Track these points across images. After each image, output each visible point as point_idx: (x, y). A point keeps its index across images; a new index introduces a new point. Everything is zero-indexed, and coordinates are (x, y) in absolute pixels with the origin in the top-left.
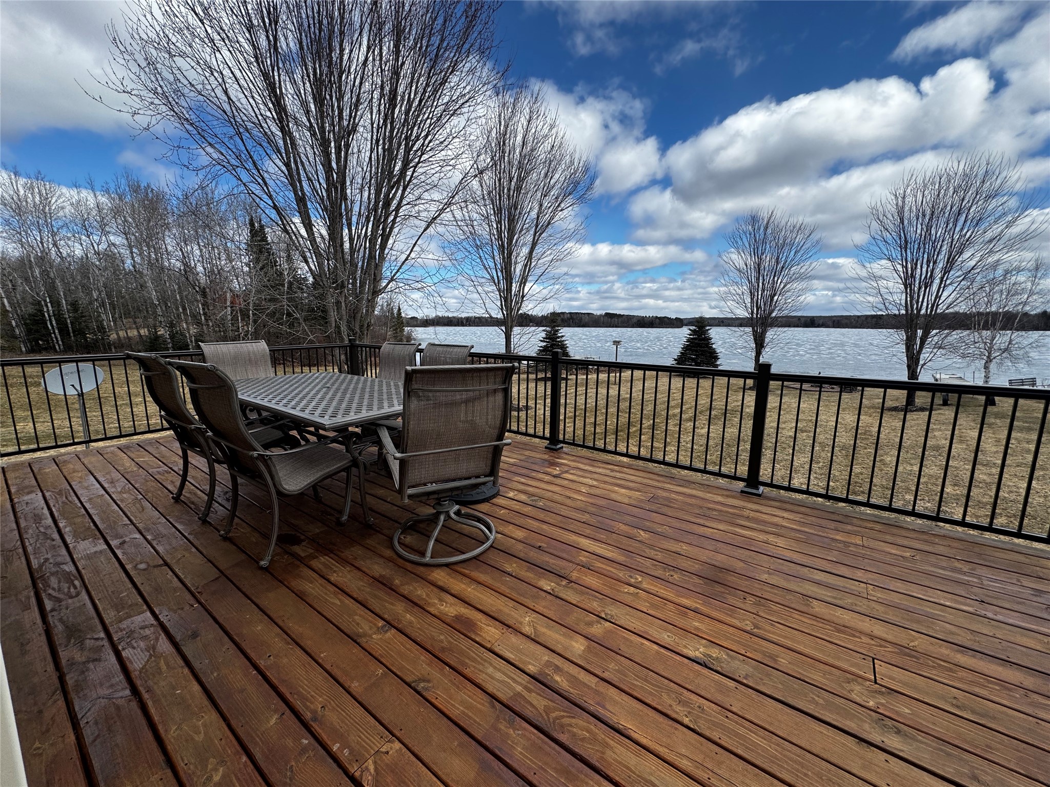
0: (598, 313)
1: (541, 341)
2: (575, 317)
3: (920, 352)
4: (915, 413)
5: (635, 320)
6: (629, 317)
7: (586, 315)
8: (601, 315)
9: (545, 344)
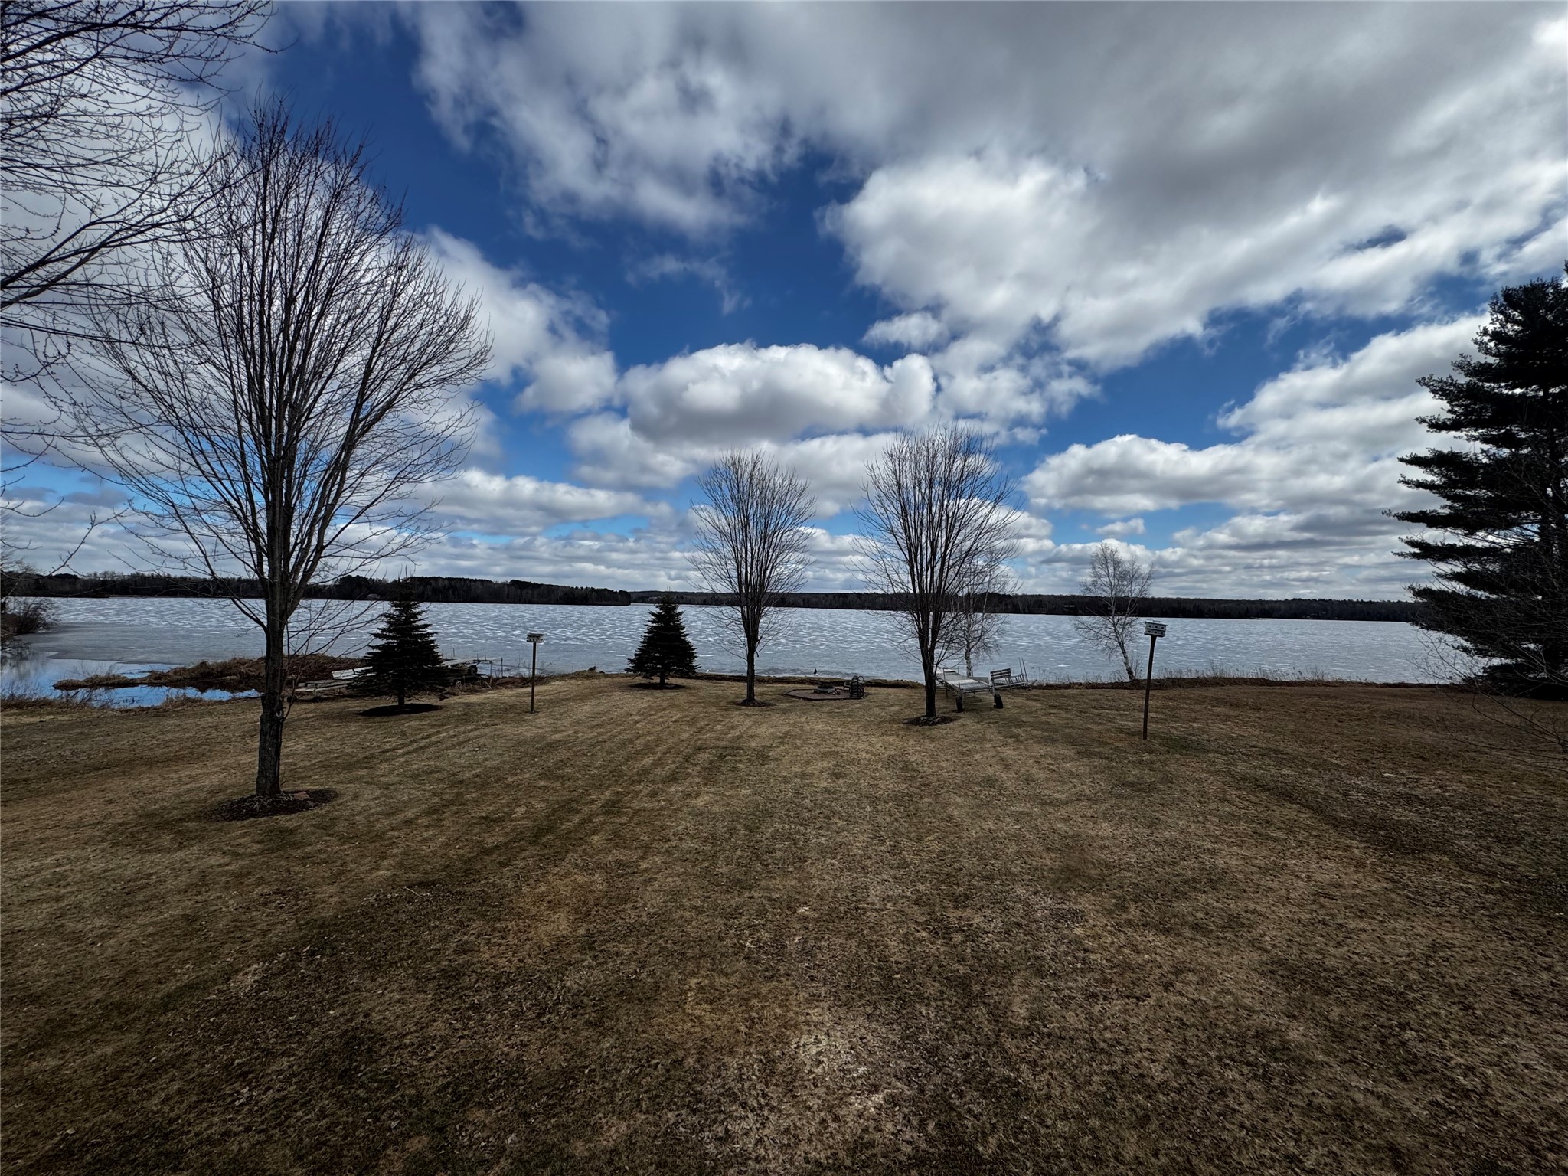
0: (500, 580)
1: (376, 635)
2: (458, 585)
3: (933, 648)
4: (939, 726)
5: (560, 593)
6: (551, 589)
7: (478, 584)
8: (504, 584)
9: (385, 641)
